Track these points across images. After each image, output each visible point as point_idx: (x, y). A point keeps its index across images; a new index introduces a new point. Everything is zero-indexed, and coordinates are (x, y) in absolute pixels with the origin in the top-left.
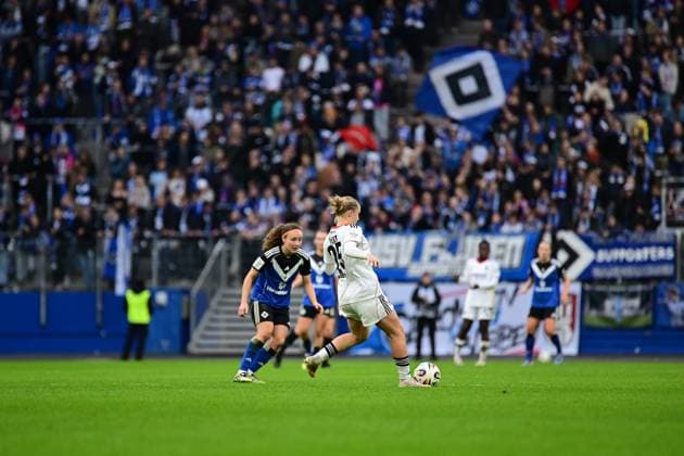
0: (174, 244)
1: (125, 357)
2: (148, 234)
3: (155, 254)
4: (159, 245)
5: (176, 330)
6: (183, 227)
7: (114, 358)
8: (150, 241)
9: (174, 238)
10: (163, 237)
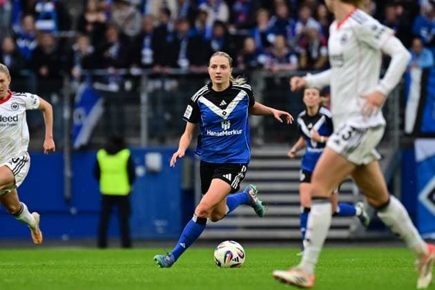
0: (170, 85)
1: (103, 244)
2: (135, 71)
3: (144, 98)
4: (151, 85)
5: (175, 205)
6: (184, 63)
7: (86, 245)
8: (136, 80)
9: (171, 77)
10: (154, 77)
